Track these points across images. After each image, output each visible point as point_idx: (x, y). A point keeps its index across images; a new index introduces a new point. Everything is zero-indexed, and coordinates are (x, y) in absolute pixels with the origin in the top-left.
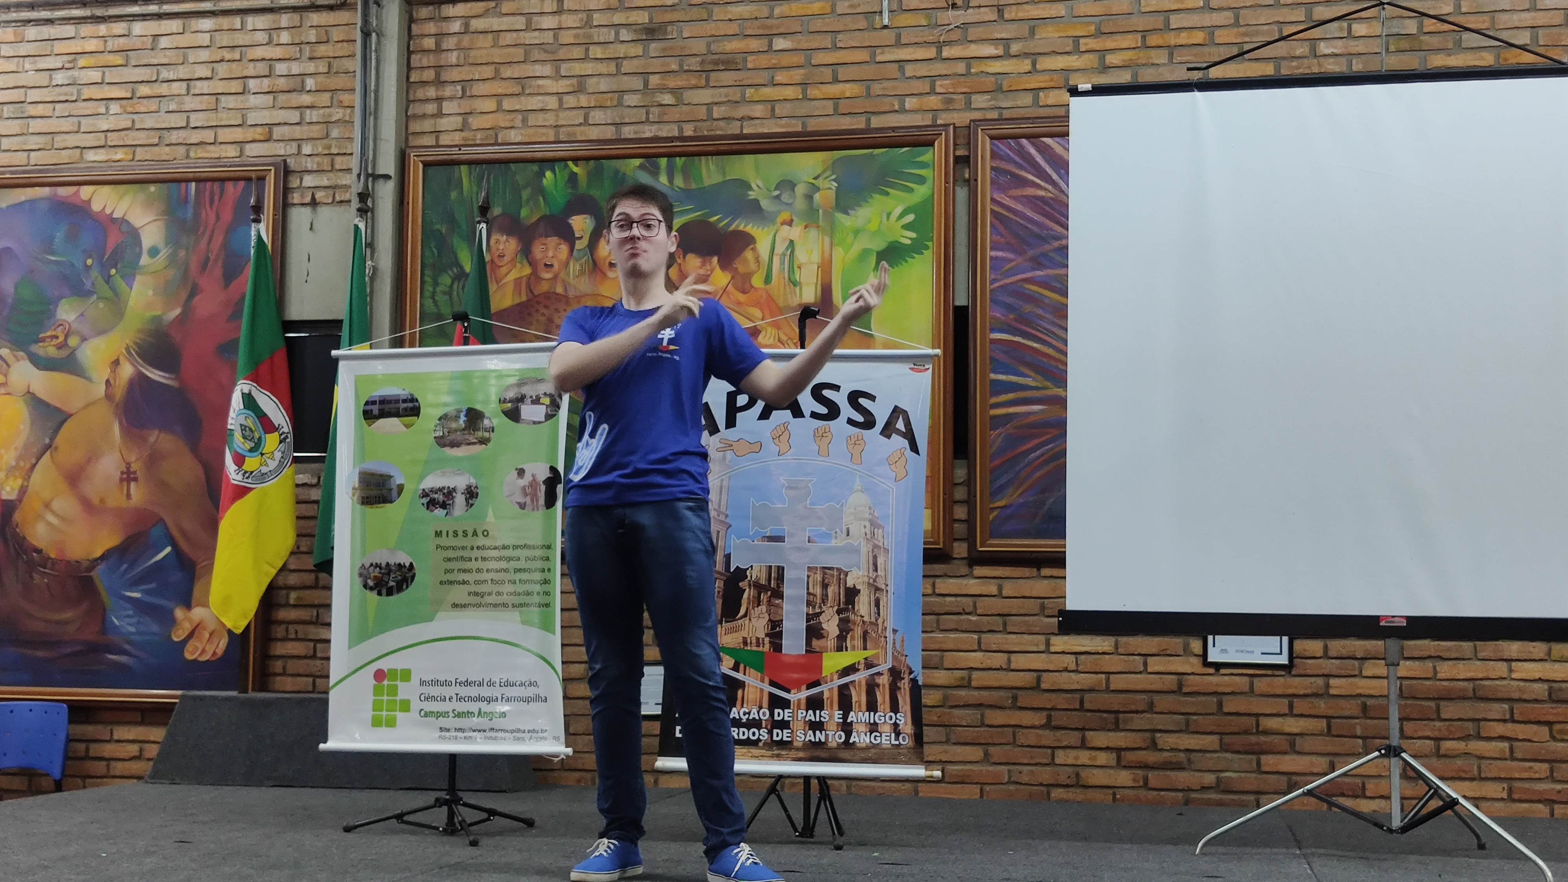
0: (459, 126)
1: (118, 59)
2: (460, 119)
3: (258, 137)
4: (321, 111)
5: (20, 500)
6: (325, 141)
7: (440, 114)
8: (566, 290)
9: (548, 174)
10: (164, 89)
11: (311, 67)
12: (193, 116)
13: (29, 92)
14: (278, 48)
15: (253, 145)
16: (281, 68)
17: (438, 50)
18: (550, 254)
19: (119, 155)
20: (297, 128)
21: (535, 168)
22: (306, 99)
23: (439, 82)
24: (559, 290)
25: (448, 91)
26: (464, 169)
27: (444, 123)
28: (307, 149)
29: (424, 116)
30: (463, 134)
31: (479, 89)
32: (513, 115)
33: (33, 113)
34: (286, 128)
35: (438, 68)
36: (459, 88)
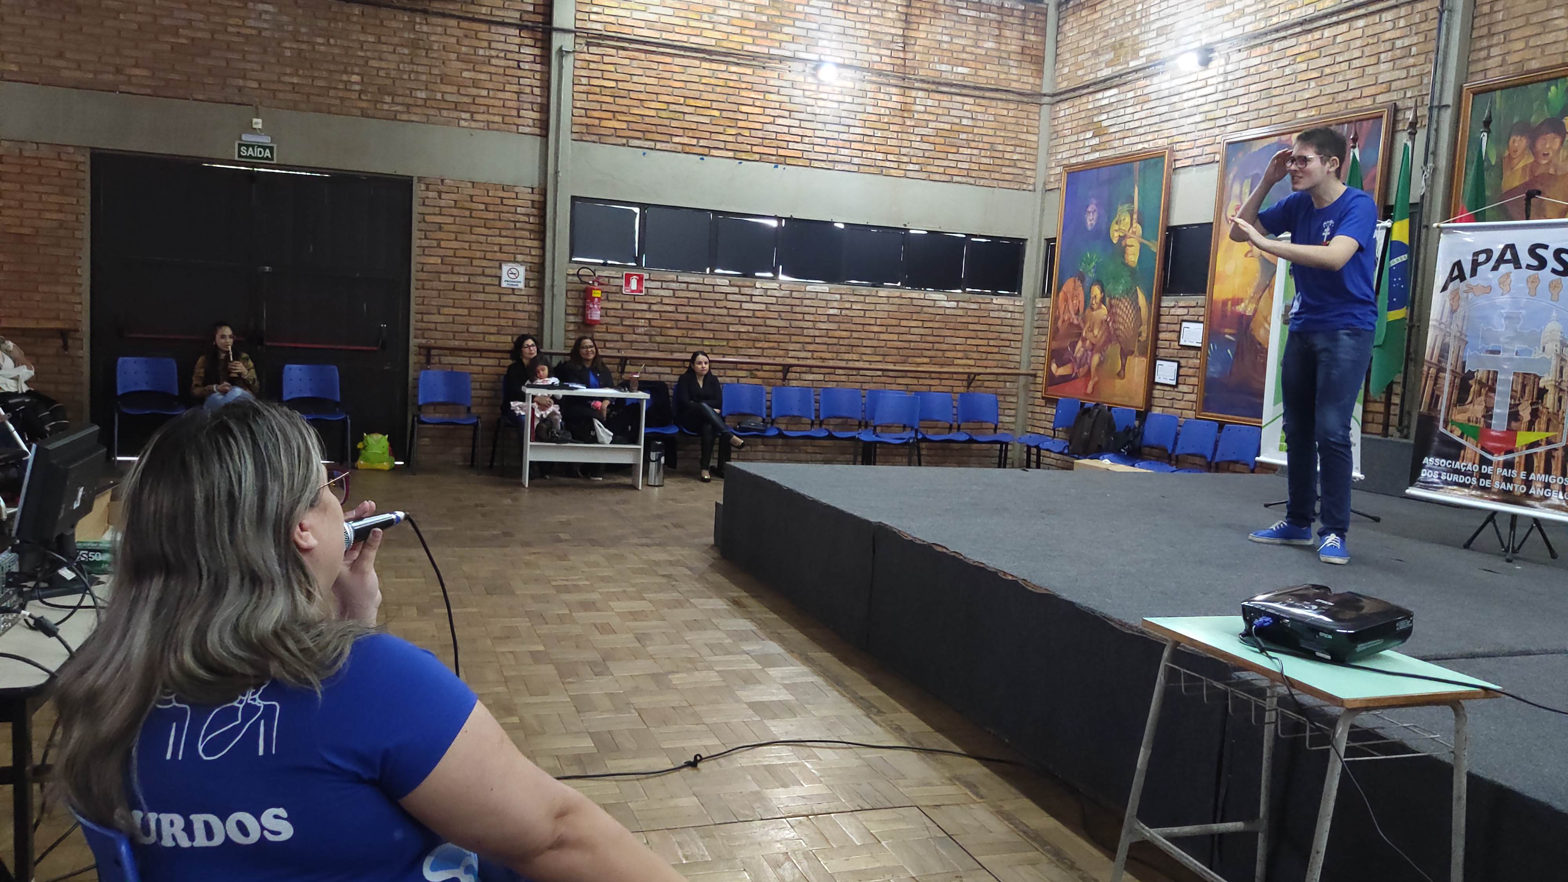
0: (1500, 63)
1: (1315, 54)
2: (1500, 58)
3: (1383, 90)
4: (1419, 68)
5: (1254, 315)
6: (1419, 87)
7: (1488, 57)
8: (1556, 171)
9: (1553, 88)
10: (1336, 68)
11: (1415, 39)
12: (1351, 82)
13: (1274, 81)
14: (1399, 31)
15: (1380, 96)
16: (1399, 43)
17: (1492, 12)
18: (1548, 146)
19: (1313, 112)
20: (1405, 81)
21: (1544, 85)
22: (1411, 61)
23: (1491, 35)
24: (1552, 171)
25: (1495, 40)
26: (1498, 93)
27: (1491, 63)
28: (1409, 95)
29: (1479, 60)
30: (1502, 69)
31: (1514, 35)
32: (1535, 49)
33: (1274, 94)
34: (1399, 82)
35: (1491, 24)
36: (1502, 36)
